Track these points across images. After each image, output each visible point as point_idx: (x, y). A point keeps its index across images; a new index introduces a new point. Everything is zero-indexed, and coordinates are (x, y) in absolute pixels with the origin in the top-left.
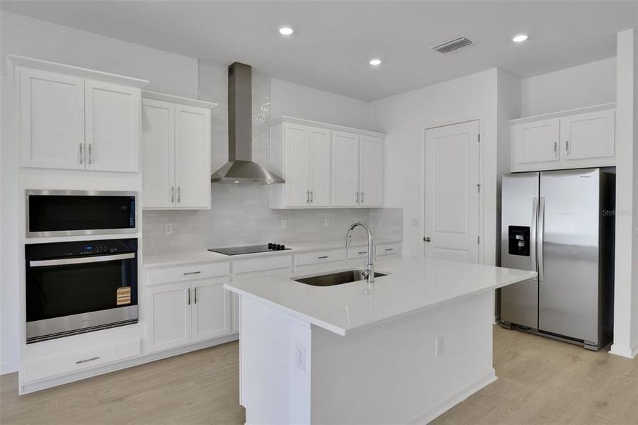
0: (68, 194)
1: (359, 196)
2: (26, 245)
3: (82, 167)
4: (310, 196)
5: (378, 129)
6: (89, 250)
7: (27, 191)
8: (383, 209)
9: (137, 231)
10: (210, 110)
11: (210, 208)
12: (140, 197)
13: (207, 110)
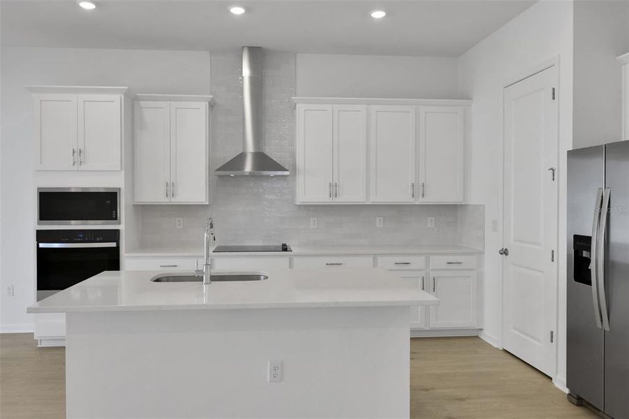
0: (73, 191)
1: (418, 188)
2: (37, 231)
3: (75, 168)
4: (334, 189)
5: (459, 94)
6: (80, 238)
7: (38, 188)
8: (466, 206)
9: (120, 224)
10: (207, 103)
11: (207, 203)
12: (123, 192)
13: (204, 103)
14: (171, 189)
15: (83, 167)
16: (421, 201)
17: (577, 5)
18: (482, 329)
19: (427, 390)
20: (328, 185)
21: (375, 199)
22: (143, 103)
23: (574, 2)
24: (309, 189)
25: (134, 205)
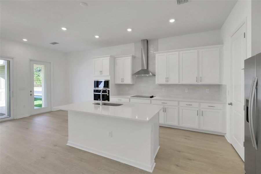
2: (94, 90)
3: (100, 75)
4: (167, 79)
9: (109, 88)
10: (131, 57)
11: (131, 84)
12: (110, 81)
13: (130, 57)
14: (123, 80)
15: (102, 75)
16: (200, 83)
17: (253, 2)
18: (226, 134)
19: (180, 152)
20: (165, 78)
21: (182, 82)
22: (117, 59)
23: (252, 1)
24: (160, 79)
25: (115, 84)
